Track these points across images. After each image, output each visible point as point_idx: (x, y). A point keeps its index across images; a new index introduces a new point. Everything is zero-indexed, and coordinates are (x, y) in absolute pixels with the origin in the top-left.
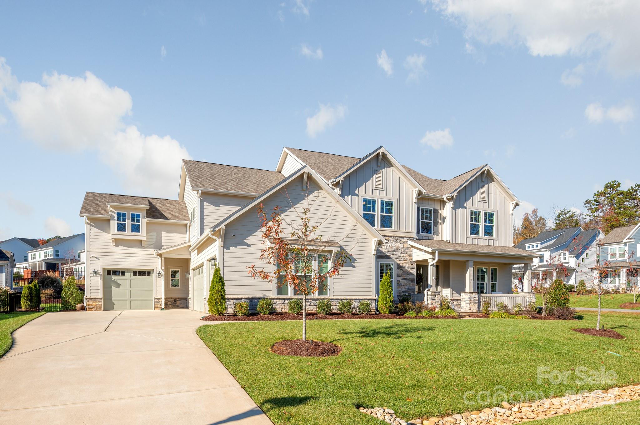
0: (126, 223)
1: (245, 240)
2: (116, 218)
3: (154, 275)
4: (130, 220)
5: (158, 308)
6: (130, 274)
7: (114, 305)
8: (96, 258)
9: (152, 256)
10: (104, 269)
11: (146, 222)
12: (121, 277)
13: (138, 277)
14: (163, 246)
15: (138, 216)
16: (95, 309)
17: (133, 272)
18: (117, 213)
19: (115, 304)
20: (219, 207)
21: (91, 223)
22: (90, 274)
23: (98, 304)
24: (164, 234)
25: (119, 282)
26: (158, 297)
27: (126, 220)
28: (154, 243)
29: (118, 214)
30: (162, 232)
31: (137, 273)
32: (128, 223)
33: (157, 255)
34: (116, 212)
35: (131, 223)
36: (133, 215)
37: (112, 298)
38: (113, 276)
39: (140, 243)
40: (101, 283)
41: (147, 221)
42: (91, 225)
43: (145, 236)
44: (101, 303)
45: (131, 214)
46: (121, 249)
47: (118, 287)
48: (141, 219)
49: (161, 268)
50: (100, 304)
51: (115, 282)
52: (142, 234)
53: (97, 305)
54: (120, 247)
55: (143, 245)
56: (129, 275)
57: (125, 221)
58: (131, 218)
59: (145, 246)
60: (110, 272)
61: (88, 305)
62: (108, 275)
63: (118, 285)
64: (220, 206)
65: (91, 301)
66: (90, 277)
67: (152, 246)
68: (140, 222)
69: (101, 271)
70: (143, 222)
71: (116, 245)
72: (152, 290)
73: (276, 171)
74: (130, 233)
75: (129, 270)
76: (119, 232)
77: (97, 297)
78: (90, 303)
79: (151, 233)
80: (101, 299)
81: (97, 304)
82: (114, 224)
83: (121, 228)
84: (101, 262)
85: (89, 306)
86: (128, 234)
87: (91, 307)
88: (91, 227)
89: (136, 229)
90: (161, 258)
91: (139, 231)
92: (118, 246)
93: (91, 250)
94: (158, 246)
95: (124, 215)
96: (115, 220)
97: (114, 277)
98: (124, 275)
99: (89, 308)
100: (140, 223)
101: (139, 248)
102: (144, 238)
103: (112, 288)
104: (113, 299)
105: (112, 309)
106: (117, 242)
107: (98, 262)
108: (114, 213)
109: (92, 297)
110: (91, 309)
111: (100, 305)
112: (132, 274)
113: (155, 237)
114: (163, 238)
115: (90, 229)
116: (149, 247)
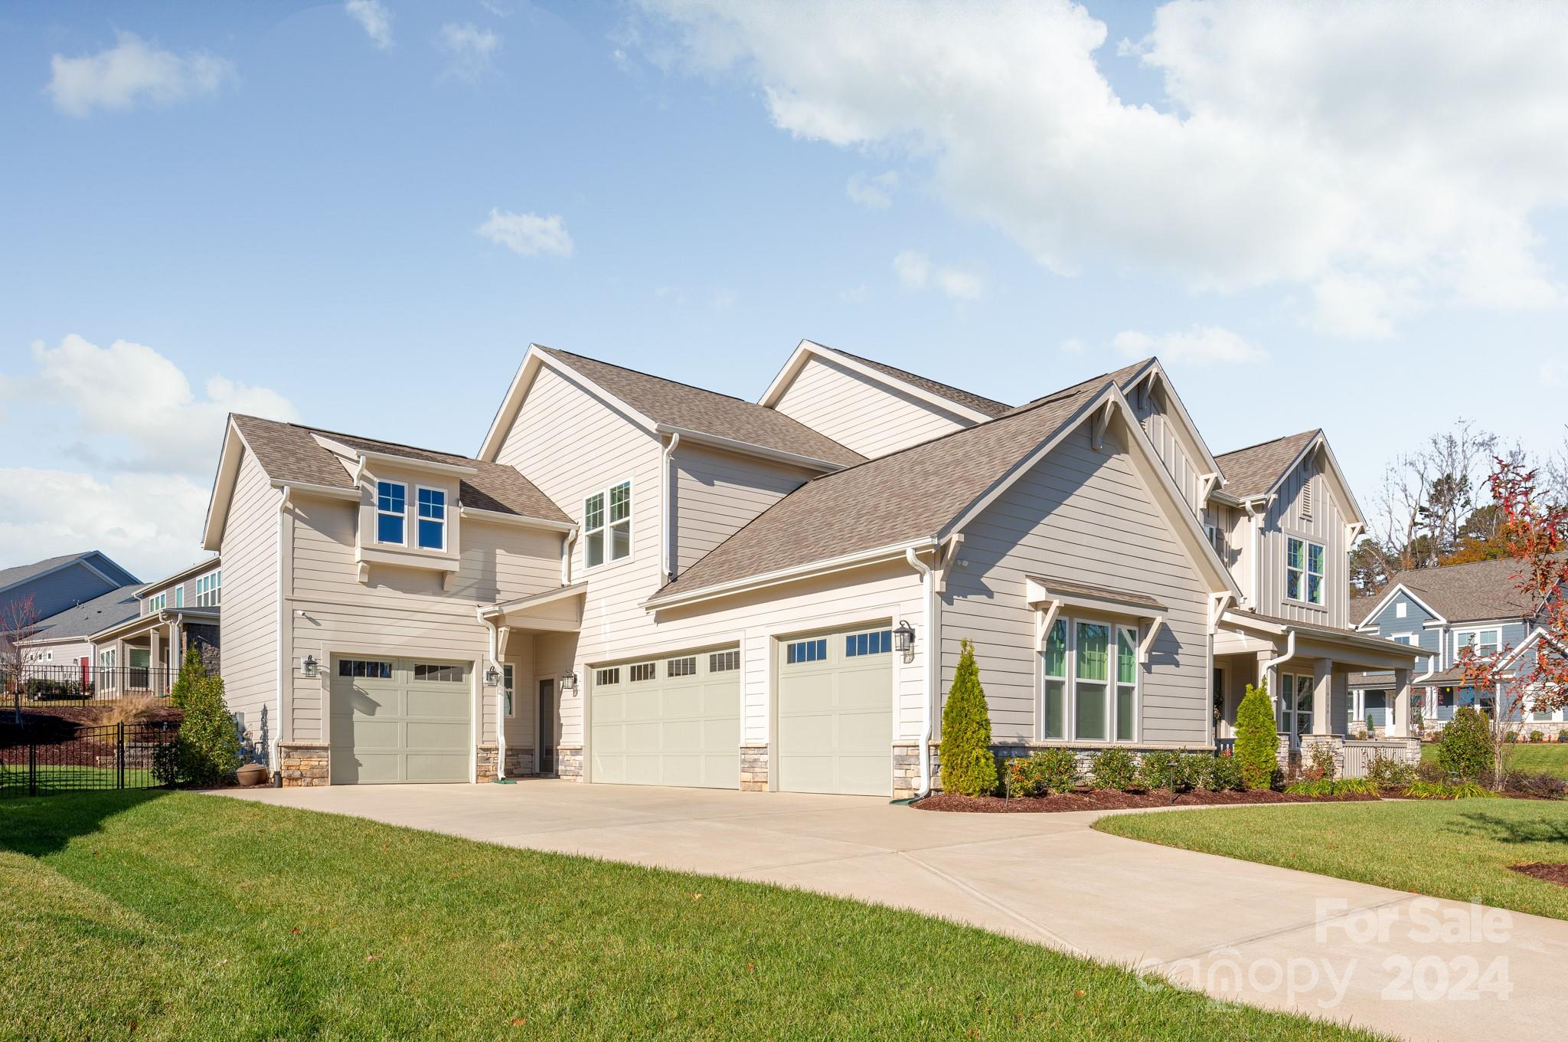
0: (405, 515)
1: (982, 577)
2: (376, 500)
3: (473, 679)
4: (416, 509)
5: (485, 776)
6: (405, 672)
7: (359, 768)
8: (310, 619)
9: (471, 621)
10: (333, 655)
11: (461, 519)
12: (379, 682)
13: (427, 684)
14: (499, 592)
15: (439, 498)
16: (308, 780)
17: (414, 669)
18: (380, 484)
19: (361, 765)
20: (713, 485)
21: (297, 510)
22: (293, 669)
23: (317, 763)
24: (501, 556)
25: (372, 696)
26: (486, 746)
27: (406, 507)
28: (474, 584)
29: (383, 488)
30: (498, 551)
31: (424, 670)
32: (411, 517)
33: (485, 619)
34: (377, 480)
35: (417, 517)
36: (424, 495)
37: (354, 746)
38: (356, 678)
39: (438, 581)
40: (323, 699)
41: (463, 515)
42: (296, 517)
43: (457, 560)
44: (325, 761)
45: (420, 490)
46: (384, 595)
47: (372, 713)
48: (445, 507)
49: (497, 659)
50: (324, 763)
51: (362, 696)
52: (449, 553)
53: (313, 767)
54: (382, 590)
55: (445, 589)
56: (402, 677)
57: (402, 511)
58: (417, 503)
59: (454, 590)
60: (349, 667)
61: (288, 767)
62: (341, 674)
63: (371, 707)
64: (716, 482)
65: (295, 754)
66: (293, 678)
67: (472, 591)
68: (443, 518)
69: (324, 663)
70: (452, 516)
71: (371, 584)
72: (467, 723)
73: (762, 403)
74: (416, 547)
75: (402, 662)
76: (384, 542)
77: (316, 744)
78: (295, 761)
79: (469, 552)
80: (325, 749)
81: (314, 763)
82: (369, 516)
83: (390, 530)
84: (328, 635)
85: (291, 772)
86: (409, 548)
87: (297, 774)
88: (298, 523)
89: (430, 535)
90: (497, 628)
91: (439, 545)
92: (376, 588)
93: (298, 595)
94: (487, 591)
95: (399, 491)
96: (372, 504)
97: (360, 682)
98: (389, 676)
99: (290, 779)
100: (445, 521)
101: (435, 594)
102: (454, 566)
103: (354, 716)
104: (357, 749)
105: (354, 781)
106: (377, 574)
107: (317, 634)
108: (371, 482)
109: (298, 743)
110: (296, 779)
111: (322, 767)
112: (413, 673)
113: (479, 566)
114: (499, 568)
115: (294, 529)
116: (464, 593)
